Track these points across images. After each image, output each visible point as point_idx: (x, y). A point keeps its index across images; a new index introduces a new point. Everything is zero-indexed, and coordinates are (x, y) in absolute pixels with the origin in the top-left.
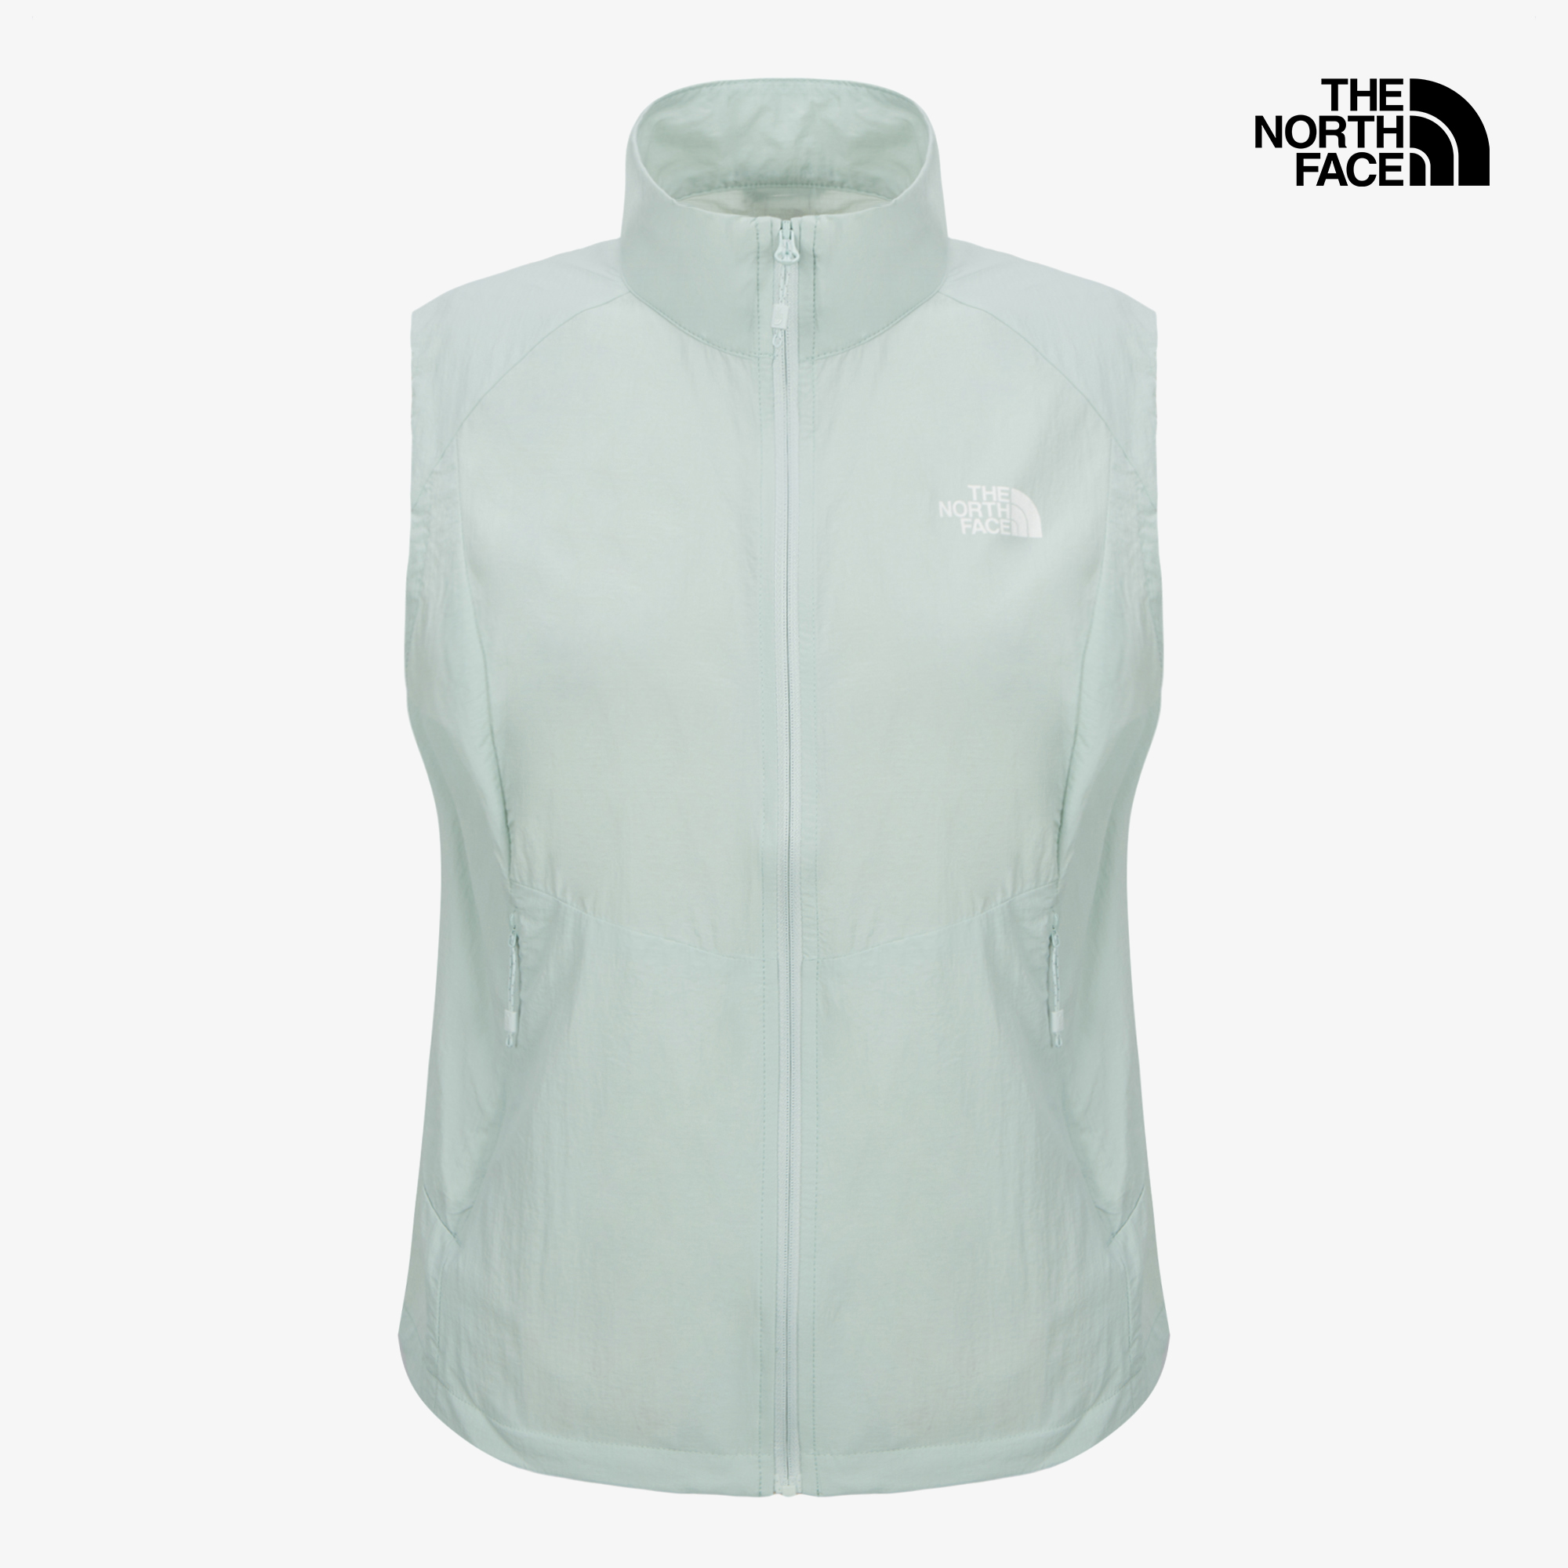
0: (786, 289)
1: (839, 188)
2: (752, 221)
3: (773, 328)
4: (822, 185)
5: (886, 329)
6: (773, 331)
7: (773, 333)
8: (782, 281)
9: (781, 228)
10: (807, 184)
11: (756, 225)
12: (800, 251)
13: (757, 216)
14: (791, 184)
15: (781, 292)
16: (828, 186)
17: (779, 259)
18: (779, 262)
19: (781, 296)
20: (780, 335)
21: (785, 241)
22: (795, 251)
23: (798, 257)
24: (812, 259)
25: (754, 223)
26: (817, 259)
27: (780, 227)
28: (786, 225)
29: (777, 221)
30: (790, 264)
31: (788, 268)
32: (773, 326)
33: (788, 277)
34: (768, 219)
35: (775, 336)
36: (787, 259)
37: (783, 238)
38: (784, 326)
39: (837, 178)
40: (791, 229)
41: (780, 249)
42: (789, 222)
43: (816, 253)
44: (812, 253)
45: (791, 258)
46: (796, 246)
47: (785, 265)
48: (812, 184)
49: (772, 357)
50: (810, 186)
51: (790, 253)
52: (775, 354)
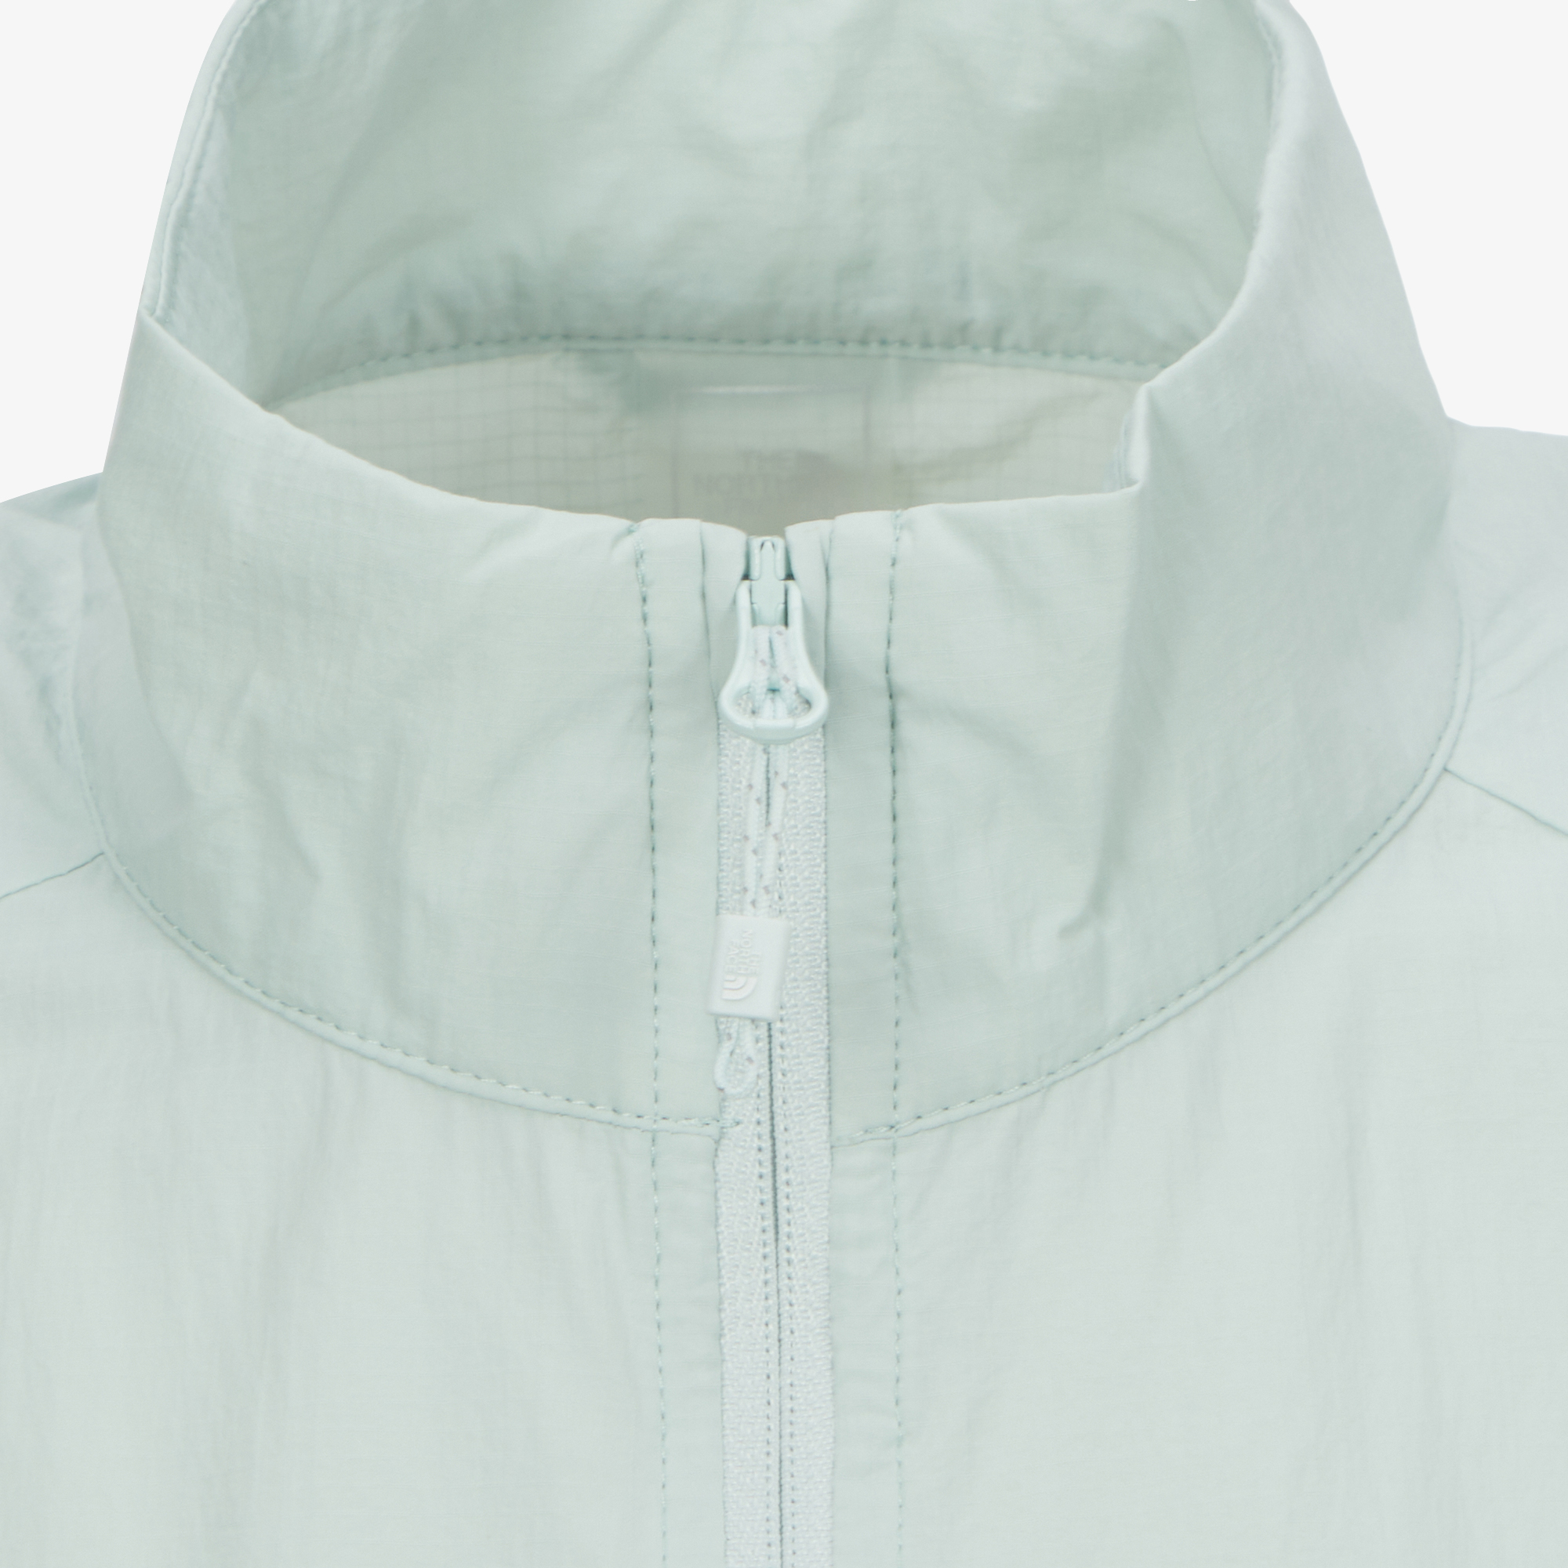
0: (772, 846)
1: (987, 352)
2: (618, 539)
3: (717, 1018)
4: (926, 344)
5: (1211, 983)
6: (719, 1027)
7: (720, 1036)
8: (755, 812)
9: (746, 577)
10: (864, 342)
11: (639, 559)
12: (829, 679)
13: (637, 517)
14: (791, 340)
15: (751, 861)
16: (948, 345)
17: (744, 721)
18: (740, 732)
19: (751, 881)
20: (750, 1043)
21: (763, 633)
22: (809, 680)
23: (821, 701)
24: (884, 704)
25: (628, 545)
26: (902, 706)
27: (740, 570)
28: (768, 561)
29: (727, 540)
30: (788, 738)
31: (781, 756)
32: (719, 1007)
33: (778, 795)
34: (683, 531)
35: (727, 1046)
36: (775, 717)
37: (755, 621)
38: (764, 1007)
39: (981, 310)
40: (790, 576)
41: (745, 674)
42: (780, 542)
43: (900, 677)
44: (880, 679)
45: (792, 712)
46: (812, 654)
47: (767, 743)
48: (883, 342)
49: (713, 1129)
50: (874, 348)
51: (788, 690)
52: (729, 1117)
